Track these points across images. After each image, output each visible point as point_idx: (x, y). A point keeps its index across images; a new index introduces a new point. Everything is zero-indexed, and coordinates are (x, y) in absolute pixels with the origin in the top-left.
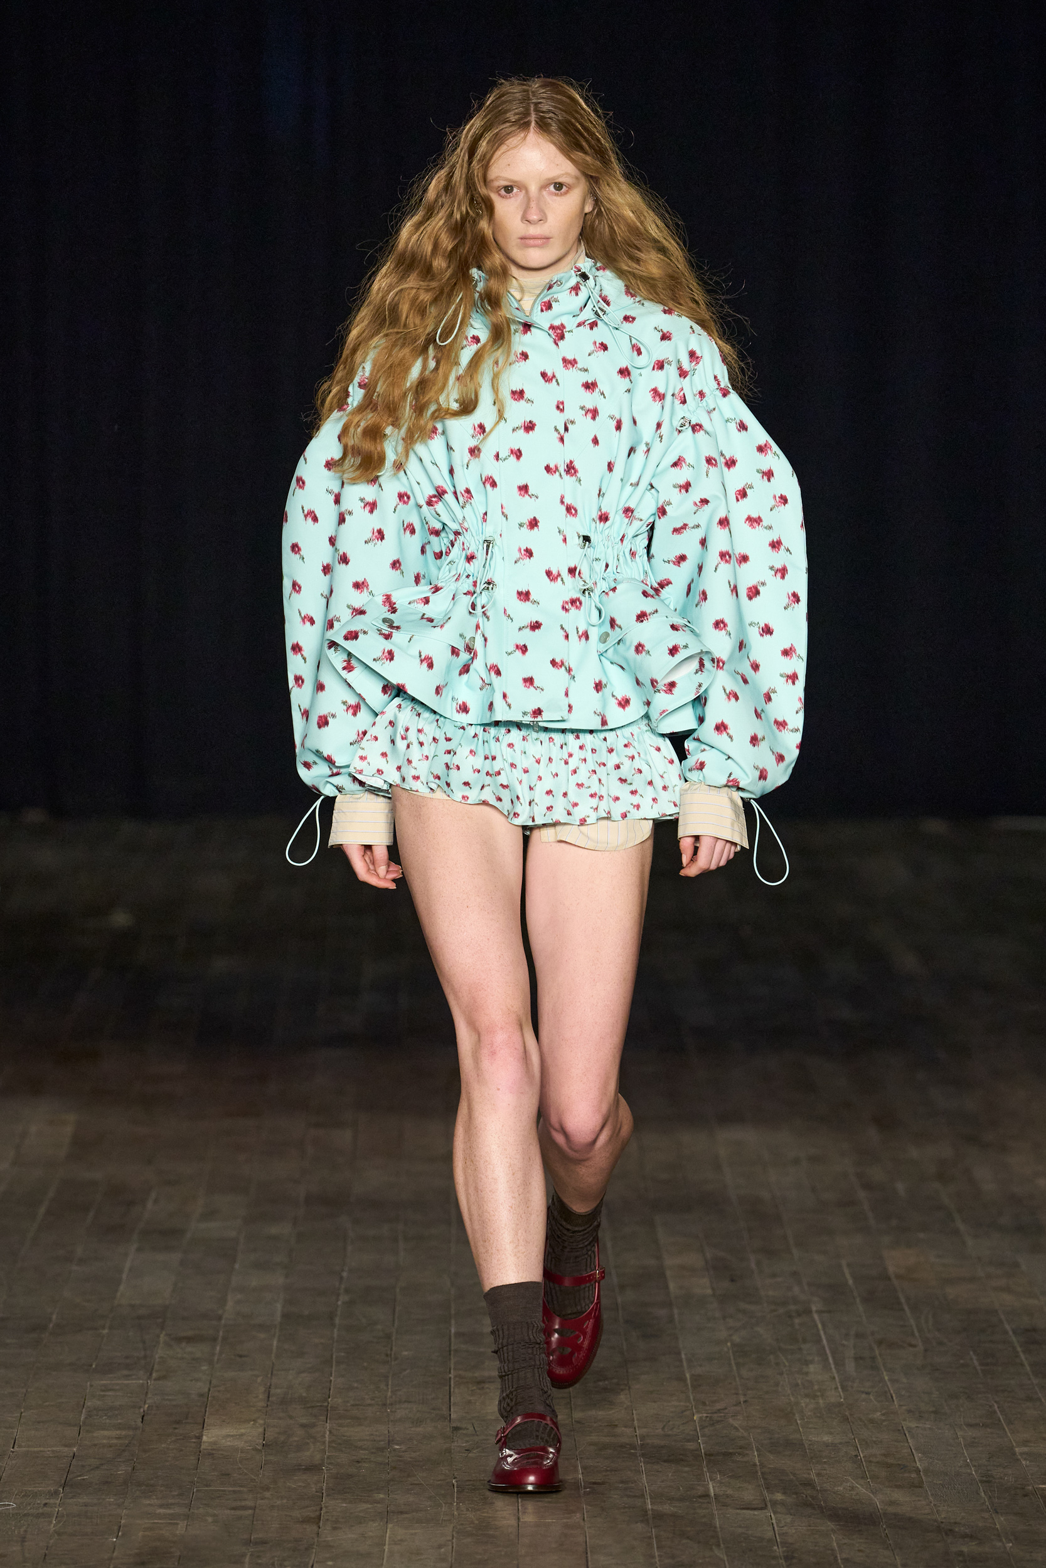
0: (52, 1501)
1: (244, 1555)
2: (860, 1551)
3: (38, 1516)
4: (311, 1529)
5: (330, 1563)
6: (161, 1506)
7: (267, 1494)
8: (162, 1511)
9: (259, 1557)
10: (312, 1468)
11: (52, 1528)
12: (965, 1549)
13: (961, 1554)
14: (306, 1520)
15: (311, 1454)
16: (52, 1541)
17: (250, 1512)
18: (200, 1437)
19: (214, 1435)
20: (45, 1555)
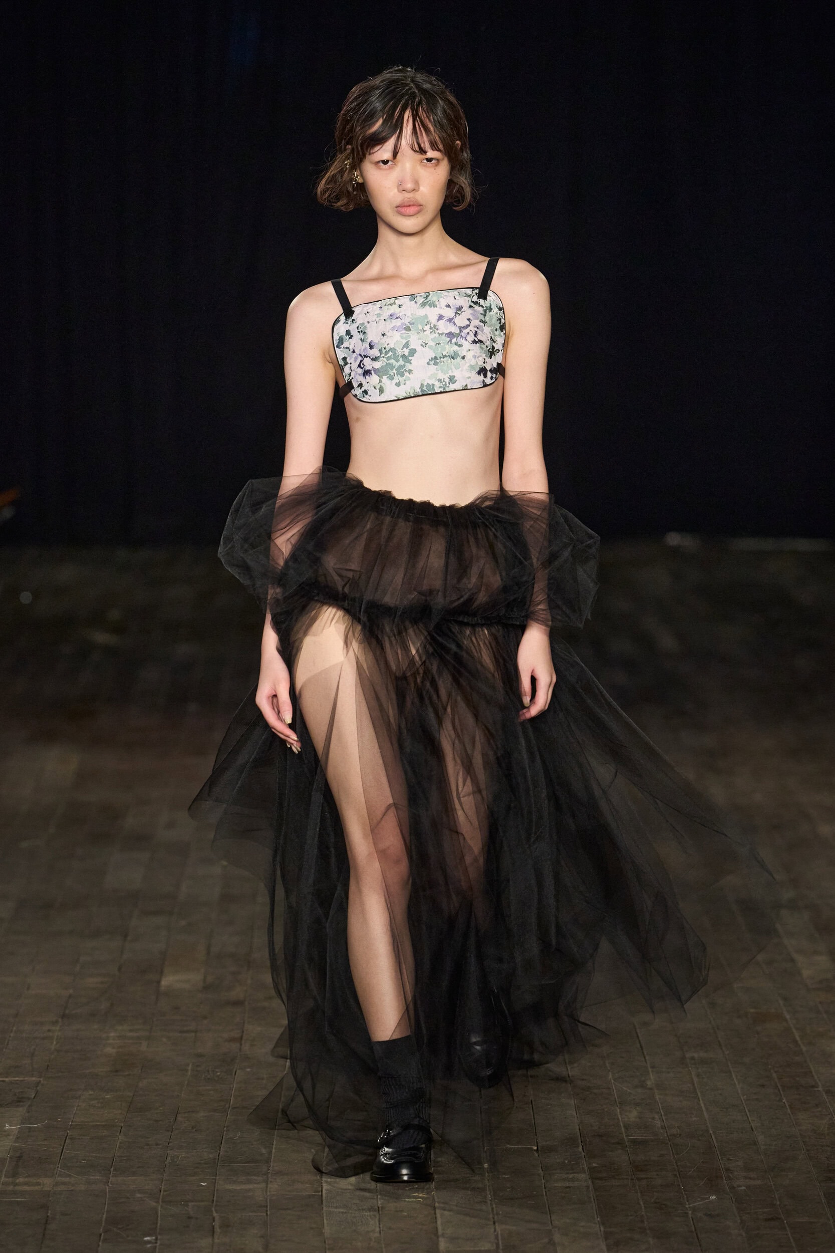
0: (54, 1028)
1: (188, 1065)
2: (623, 1057)
3: (44, 1039)
4: (234, 1046)
5: (248, 1070)
6: (131, 1031)
7: (205, 1022)
8: (131, 1034)
9: (198, 1066)
10: (238, 1003)
11: (53, 1047)
12: (696, 1055)
13: (693, 1058)
14: (232, 1040)
15: (237, 993)
16: (53, 1056)
17: (193, 1034)
18: (159, 982)
19: (169, 981)
20: (48, 1066)
